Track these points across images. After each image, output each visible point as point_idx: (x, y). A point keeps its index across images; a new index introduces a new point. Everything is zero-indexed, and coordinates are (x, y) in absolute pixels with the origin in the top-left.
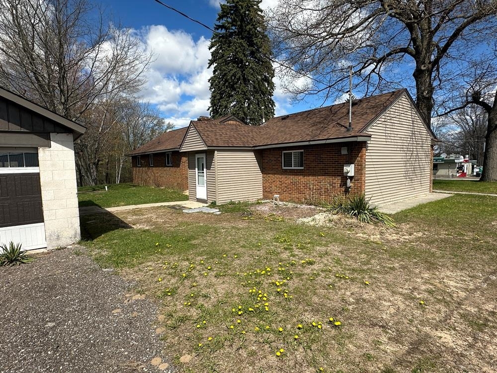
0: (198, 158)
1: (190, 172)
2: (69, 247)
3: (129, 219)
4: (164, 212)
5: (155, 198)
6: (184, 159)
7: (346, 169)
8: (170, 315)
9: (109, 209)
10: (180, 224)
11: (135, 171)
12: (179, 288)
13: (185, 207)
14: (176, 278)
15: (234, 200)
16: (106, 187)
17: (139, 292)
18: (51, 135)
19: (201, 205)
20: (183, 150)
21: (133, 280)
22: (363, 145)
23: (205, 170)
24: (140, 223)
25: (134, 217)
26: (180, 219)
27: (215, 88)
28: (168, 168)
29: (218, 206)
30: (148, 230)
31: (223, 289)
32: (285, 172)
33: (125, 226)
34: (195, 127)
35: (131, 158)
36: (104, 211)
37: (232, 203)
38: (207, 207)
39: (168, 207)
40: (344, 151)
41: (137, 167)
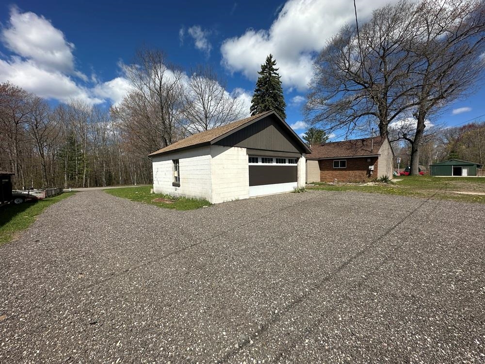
7: (370, 167)
18: (303, 154)
22: (377, 158)
32: (335, 170)
40: (369, 160)
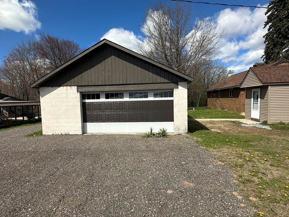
0: (254, 92)
1: (247, 100)
2: (183, 134)
3: (208, 126)
4: (228, 124)
5: (222, 116)
6: (242, 92)
8: (240, 176)
9: (197, 120)
10: (240, 132)
11: (209, 100)
12: (244, 165)
13: (242, 123)
14: (242, 160)
15: (284, 122)
16: (194, 108)
17: (220, 161)
18: (179, 83)
19: (255, 122)
20: (243, 86)
21: (217, 155)
23: (259, 99)
24: (215, 128)
25: (211, 125)
26: (240, 129)
27: (269, 41)
28: (230, 99)
29: (269, 124)
30: (220, 133)
31: (277, 173)
33: (207, 129)
34: (253, 72)
35: (207, 92)
36: (194, 120)
37: (281, 123)
38: (260, 124)
39: (231, 121)
41: (210, 98)
